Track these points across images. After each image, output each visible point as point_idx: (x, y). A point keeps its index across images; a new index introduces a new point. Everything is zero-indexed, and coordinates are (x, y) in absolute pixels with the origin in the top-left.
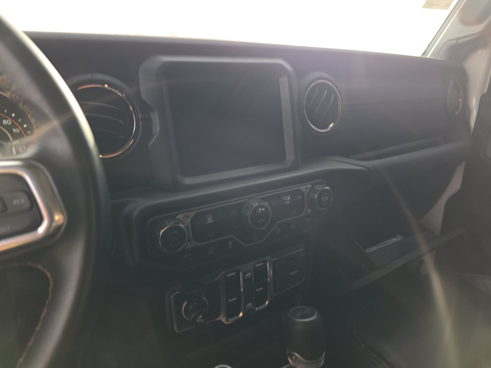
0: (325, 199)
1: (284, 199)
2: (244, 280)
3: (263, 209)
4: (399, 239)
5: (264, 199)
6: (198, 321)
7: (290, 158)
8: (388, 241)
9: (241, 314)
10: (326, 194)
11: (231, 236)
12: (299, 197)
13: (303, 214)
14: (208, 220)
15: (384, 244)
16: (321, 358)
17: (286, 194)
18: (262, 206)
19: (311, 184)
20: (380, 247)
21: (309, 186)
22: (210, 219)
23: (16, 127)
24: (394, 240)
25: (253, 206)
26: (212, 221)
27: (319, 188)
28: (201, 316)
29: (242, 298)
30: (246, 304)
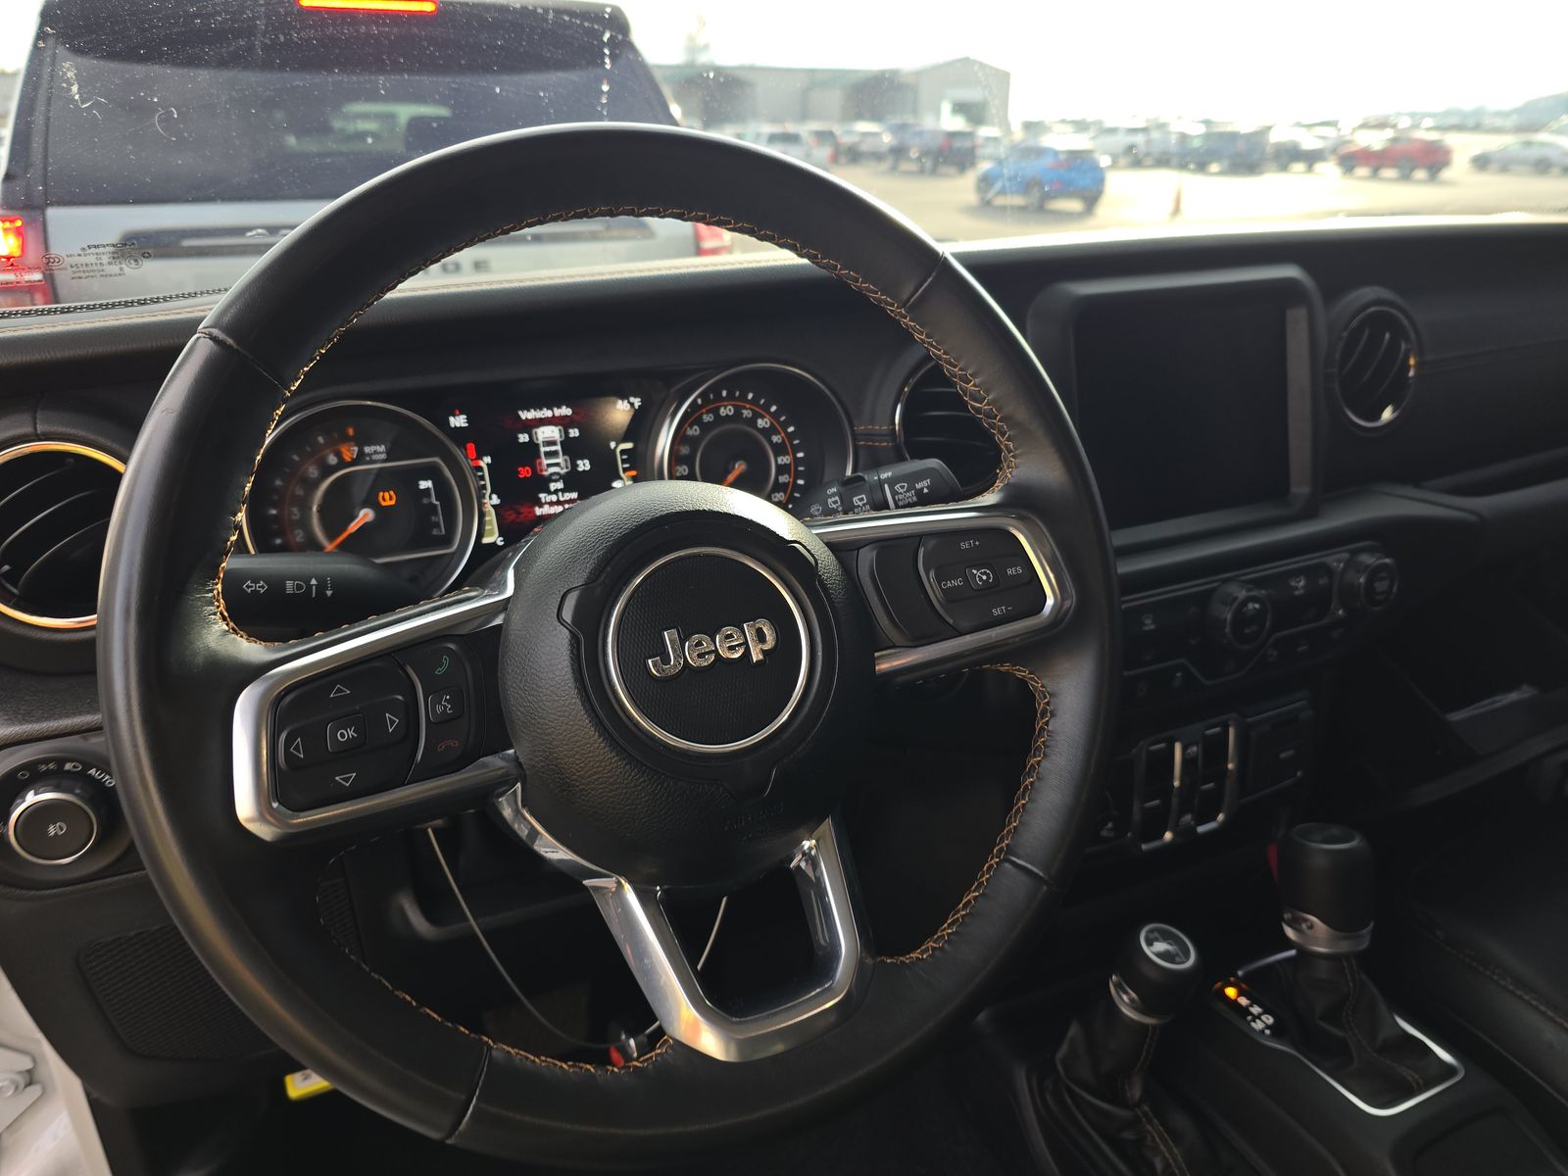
0: (1381, 586)
1: (1293, 583)
2: (1185, 761)
3: (1257, 606)
4: (1526, 695)
5: (1258, 583)
6: (1104, 833)
7: (1300, 488)
8: (1498, 698)
9: (1168, 836)
10: (1383, 574)
11: (1182, 660)
12: (1323, 581)
13: (1326, 621)
14: (1145, 625)
15: (1486, 705)
16: (1365, 931)
17: (1296, 573)
18: (1254, 599)
19: (1349, 551)
20: (1476, 712)
21: (1346, 555)
22: (1148, 621)
23: (777, 433)
24: (1514, 696)
25: (1237, 598)
26: (1152, 627)
27: (1368, 559)
28: (1110, 825)
29: (1175, 801)
30: (1180, 815)
